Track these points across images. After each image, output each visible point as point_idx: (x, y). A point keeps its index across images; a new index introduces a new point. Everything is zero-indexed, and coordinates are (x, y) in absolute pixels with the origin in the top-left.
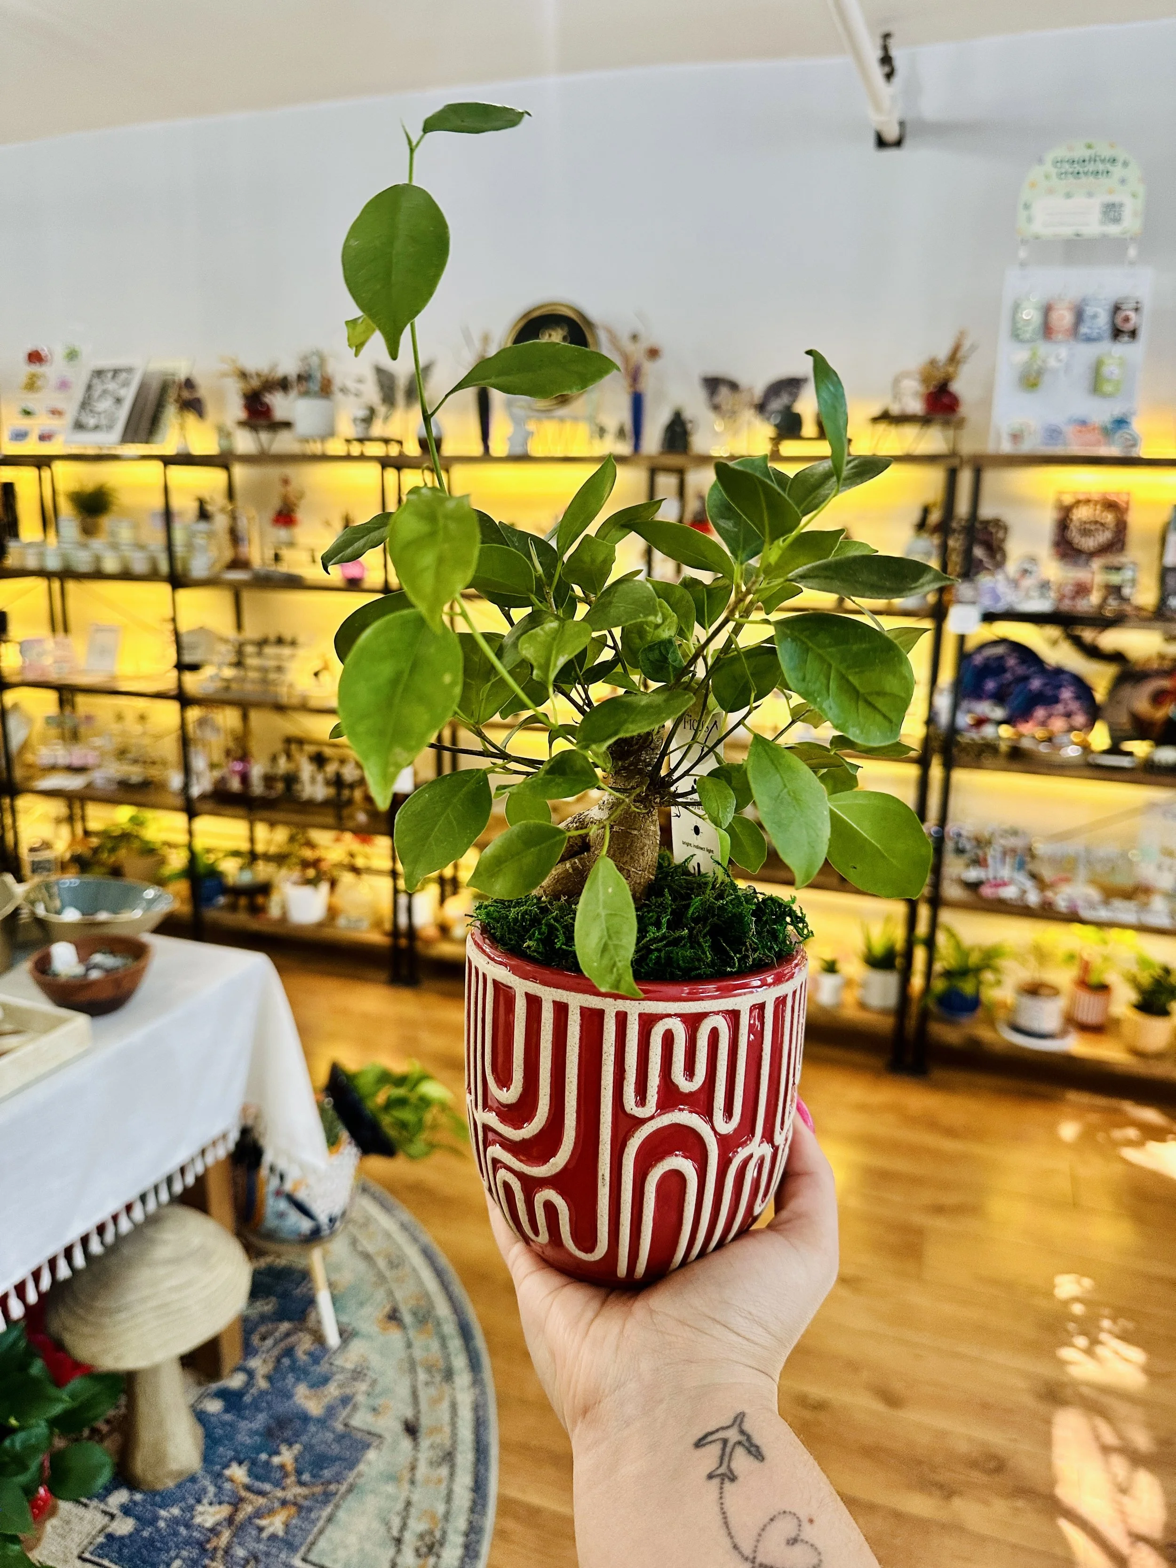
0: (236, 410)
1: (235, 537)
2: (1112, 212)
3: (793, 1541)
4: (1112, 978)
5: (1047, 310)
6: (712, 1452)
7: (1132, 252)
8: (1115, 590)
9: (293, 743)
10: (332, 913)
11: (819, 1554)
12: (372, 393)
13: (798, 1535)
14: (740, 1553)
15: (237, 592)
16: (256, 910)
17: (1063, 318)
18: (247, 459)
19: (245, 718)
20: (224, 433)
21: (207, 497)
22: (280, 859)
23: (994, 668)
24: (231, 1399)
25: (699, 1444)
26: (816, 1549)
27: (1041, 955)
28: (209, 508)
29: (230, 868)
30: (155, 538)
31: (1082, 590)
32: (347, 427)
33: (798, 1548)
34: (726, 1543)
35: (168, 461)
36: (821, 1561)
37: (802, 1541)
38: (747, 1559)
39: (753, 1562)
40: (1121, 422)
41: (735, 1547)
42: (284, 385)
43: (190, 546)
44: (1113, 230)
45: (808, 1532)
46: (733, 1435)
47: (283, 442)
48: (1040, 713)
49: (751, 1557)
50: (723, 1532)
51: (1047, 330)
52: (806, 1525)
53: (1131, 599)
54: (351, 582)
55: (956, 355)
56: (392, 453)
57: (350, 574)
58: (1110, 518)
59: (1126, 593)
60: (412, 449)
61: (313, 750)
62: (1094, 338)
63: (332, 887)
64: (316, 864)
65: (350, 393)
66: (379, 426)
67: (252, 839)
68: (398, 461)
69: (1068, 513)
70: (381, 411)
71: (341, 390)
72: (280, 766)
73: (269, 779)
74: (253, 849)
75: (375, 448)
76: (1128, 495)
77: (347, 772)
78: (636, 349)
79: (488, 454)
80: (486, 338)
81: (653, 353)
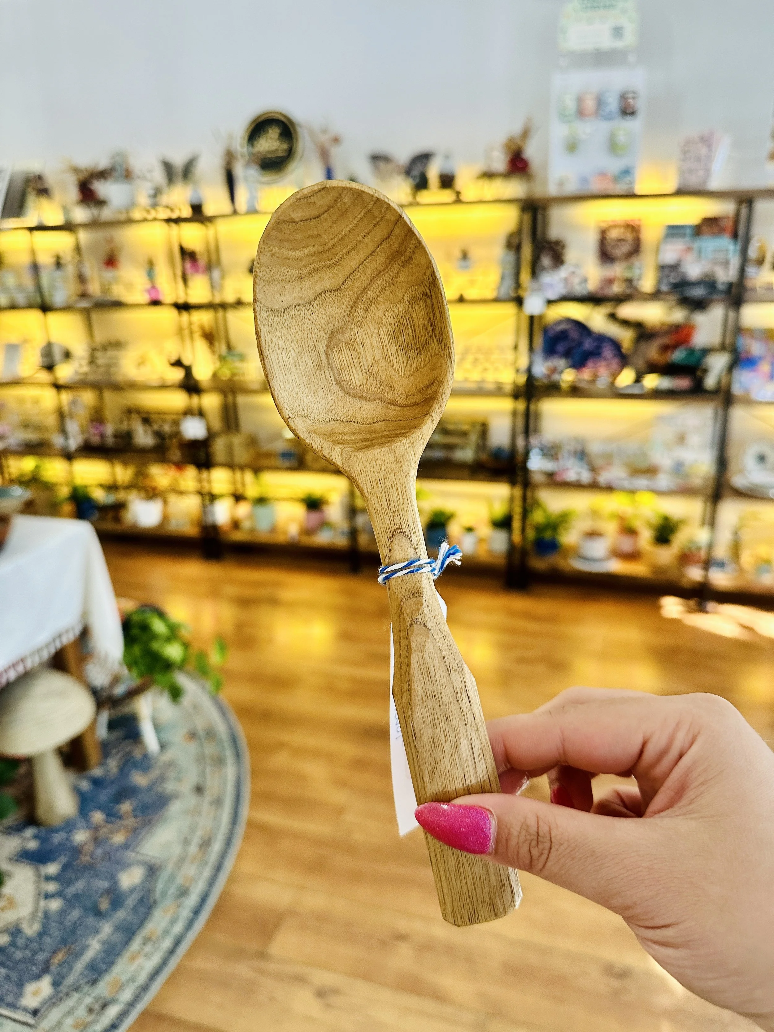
0: (73, 193)
1: (82, 279)
2: (618, 32)
4: (638, 524)
5: (580, 100)
7: (631, 58)
8: (629, 281)
9: (130, 411)
10: (165, 518)
12: (159, 176)
15: (87, 313)
16: (117, 519)
17: (590, 104)
18: (84, 226)
19: (101, 397)
20: (66, 210)
21: (62, 254)
22: (130, 487)
23: (562, 336)
24: (97, 782)
27: (595, 514)
28: (62, 261)
29: (99, 495)
30: (28, 282)
31: (610, 282)
32: (143, 200)
35: (31, 229)
40: (627, 172)
42: (103, 175)
43: (53, 287)
44: (619, 44)
47: (106, 214)
48: (590, 363)
51: (581, 113)
53: (638, 287)
54: (156, 303)
55: (526, 134)
56: (174, 216)
57: (155, 297)
58: (629, 236)
59: (635, 283)
60: (187, 212)
61: (145, 416)
62: (609, 118)
63: (165, 502)
64: (154, 489)
65: (144, 178)
66: (165, 199)
67: (114, 475)
68: (177, 221)
69: (603, 234)
70: (166, 189)
71: (139, 177)
72: (124, 427)
73: (118, 435)
74: (115, 481)
75: (164, 214)
76: (640, 220)
77: (167, 428)
78: (324, 139)
79: (235, 212)
80: (231, 137)
81: (336, 140)
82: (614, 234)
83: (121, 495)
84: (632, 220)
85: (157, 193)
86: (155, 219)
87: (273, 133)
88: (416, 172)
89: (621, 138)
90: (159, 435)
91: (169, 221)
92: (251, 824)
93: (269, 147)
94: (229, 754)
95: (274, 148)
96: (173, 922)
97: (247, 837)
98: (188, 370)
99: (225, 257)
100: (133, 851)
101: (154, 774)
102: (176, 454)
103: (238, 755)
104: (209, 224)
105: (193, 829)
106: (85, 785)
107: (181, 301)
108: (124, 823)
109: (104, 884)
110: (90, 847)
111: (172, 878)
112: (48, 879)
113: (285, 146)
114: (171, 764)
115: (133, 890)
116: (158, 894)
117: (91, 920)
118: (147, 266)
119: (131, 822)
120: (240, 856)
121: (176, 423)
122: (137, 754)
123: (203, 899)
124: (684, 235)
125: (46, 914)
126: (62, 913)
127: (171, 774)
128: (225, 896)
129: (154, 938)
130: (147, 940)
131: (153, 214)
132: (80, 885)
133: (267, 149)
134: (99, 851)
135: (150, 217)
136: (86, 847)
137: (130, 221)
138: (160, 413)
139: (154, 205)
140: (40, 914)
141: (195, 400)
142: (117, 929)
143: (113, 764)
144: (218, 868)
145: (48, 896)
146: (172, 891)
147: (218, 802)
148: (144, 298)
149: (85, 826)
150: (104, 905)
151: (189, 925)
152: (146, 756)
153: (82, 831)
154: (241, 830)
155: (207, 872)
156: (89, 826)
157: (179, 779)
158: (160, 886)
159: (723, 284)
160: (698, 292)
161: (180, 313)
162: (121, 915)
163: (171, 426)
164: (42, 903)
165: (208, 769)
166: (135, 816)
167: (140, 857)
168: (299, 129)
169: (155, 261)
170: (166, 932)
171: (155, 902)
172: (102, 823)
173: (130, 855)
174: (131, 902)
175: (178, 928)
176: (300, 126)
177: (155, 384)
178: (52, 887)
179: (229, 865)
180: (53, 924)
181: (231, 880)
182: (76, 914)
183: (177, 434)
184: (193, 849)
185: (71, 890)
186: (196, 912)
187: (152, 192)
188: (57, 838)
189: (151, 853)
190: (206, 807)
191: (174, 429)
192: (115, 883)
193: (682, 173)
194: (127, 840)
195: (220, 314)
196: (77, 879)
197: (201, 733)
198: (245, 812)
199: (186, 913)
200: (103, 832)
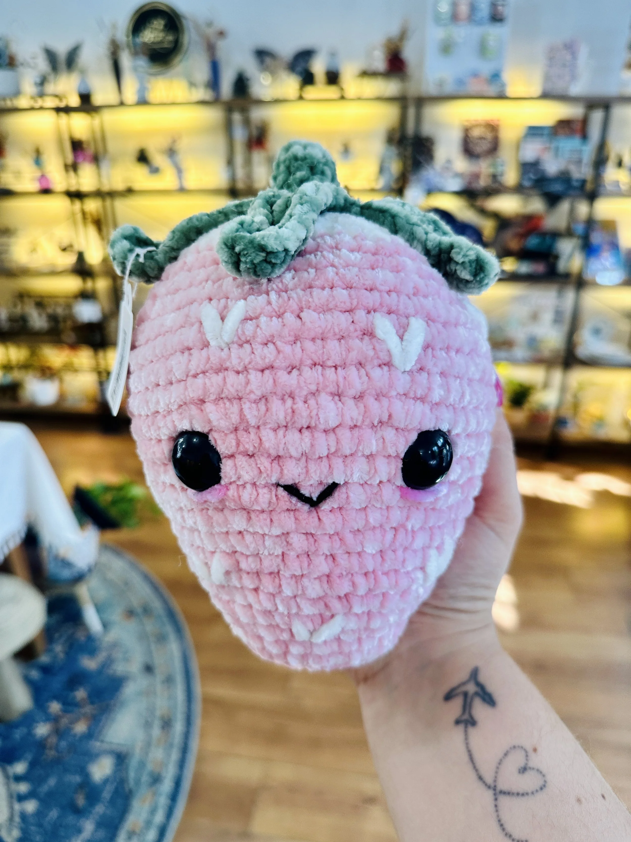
3: (524, 770)
5: (454, 6)
6: (457, 703)
8: (494, 177)
9: (22, 296)
10: (62, 396)
11: (544, 776)
12: (42, 64)
13: (526, 764)
14: (484, 782)
16: (15, 398)
17: (464, 9)
22: (24, 367)
24: (46, 670)
25: (448, 697)
26: (541, 772)
31: (476, 176)
32: (29, 88)
33: (529, 775)
34: (472, 776)
36: (545, 782)
37: (530, 768)
38: (489, 787)
39: (495, 790)
40: (497, 75)
41: (480, 778)
45: (535, 761)
46: (471, 688)
49: (492, 785)
50: (470, 766)
51: (455, 18)
52: (532, 755)
53: (502, 182)
54: (46, 191)
55: (403, 35)
56: (62, 105)
57: (45, 186)
58: (489, 136)
59: (499, 178)
60: (75, 101)
61: (38, 300)
62: (479, 23)
63: (61, 381)
64: (49, 368)
65: (29, 66)
66: (50, 88)
67: (8, 355)
68: (67, 110)
69: (467, 131)
70: (51, 77)
71: (22, 64)
72: (18, 310)
73: (12, 319)
74: (9, 361)
75: (50, 102)
76: (498, 120)
77: (60, 311)
78: (210, 32)
79: (122, 104)
80: (114, 26)
81: (221, 34)
82: (476, 133)
83: (16, 375)
84: (492, 120)
85: (43, 82)
86: (41, 108)
87: (159, 24)
88: (299, 69)
89: (492, 42)
90: (53, 318)
91: (58, 110)
92: (207, 700)
93: (154, 38)
94: (169, 629)
95: (159, 39)
96: (153, 811)
97: (206, 713)
98: (81, 256)
99: (112, 146)
100: (97, 740)
101: (102, 656)
102: (70, 336)
103: (178, 630)
104: (94, 115)
105: (151, 710)
106: (35, 674)
107: (73, 189)
108: (83, 710)
109: (77, 779)
110: (53, 740)
111: (142, 764)
112: (18, 779)
113: (170, 38)
114: (115, 645)
115: (106, 781)
116: (131, 782)
117: (71, 819)
118: (34, 155)
119: (88, 709)
120: (202, 736)
121: (69, 306)
122: (81, 636)
123: (178, 783)
124: (542, 135)
125: (23, 816)
126: (39, 814)
127: (118, 655)
128: (197, 777)
129: (137, 831)
130: (131, 834)
131: (40, 103)
132: (52, 782)
133: (152, 40)
134: (63, 744)
135: (37, 105)
136: (49, 740)
137: (16, 110)
138: (52, 297)
139: (41, 95)
140: (17, 819)
141: (89, 284)
142: (100, 825)
143: (59, 648)
144: (185, 750)
145: (21, 798)
146: (145, 778)
147: (169, 680)
148: (34, 186)
149: (44, 718)
150: (81, 801)
151: (170, 813)
152: (90, 638)
153: (42, 724)
154: (198, 707)
155: (175, 756)
156: (49, 718)
157: (127, 660)
158: (132, 774)
159: (577, 181)
160: (557, 188)
161: (72, 201)
162: (100, 809)
163: (64, 309)
164: (17, 807)
165: (153, 647)
166: (92, 703)
167: (105, 746)
168: (184, 22)
169: (41, 150)
170: (148, 823)
171: (131, 792)
172: (60, 713)
173: (96, 745)
174: (106, 794)
175: (159, 818)
176: (184, 18)
177: (46, 270)
178: (23, 788)
179: (194, 745)
180: (33, 828)
181: (200, 759)
182: (54, 814)
183: (71, 317)
184: (156, 731)
185: (44, 789)
186: (174, 797)
187: (38, 80)
188: (18, 734)
189: (116, 740)
190: (159, 687)
191: (67, 312)
192: (86, 776)
193: (547, 78)
194: (89, 728)
195: (108, 202)
196: (47, 776)
197: (139, 610)
198: (198, 689)
199: (163, 801)
200: (64, 721)
